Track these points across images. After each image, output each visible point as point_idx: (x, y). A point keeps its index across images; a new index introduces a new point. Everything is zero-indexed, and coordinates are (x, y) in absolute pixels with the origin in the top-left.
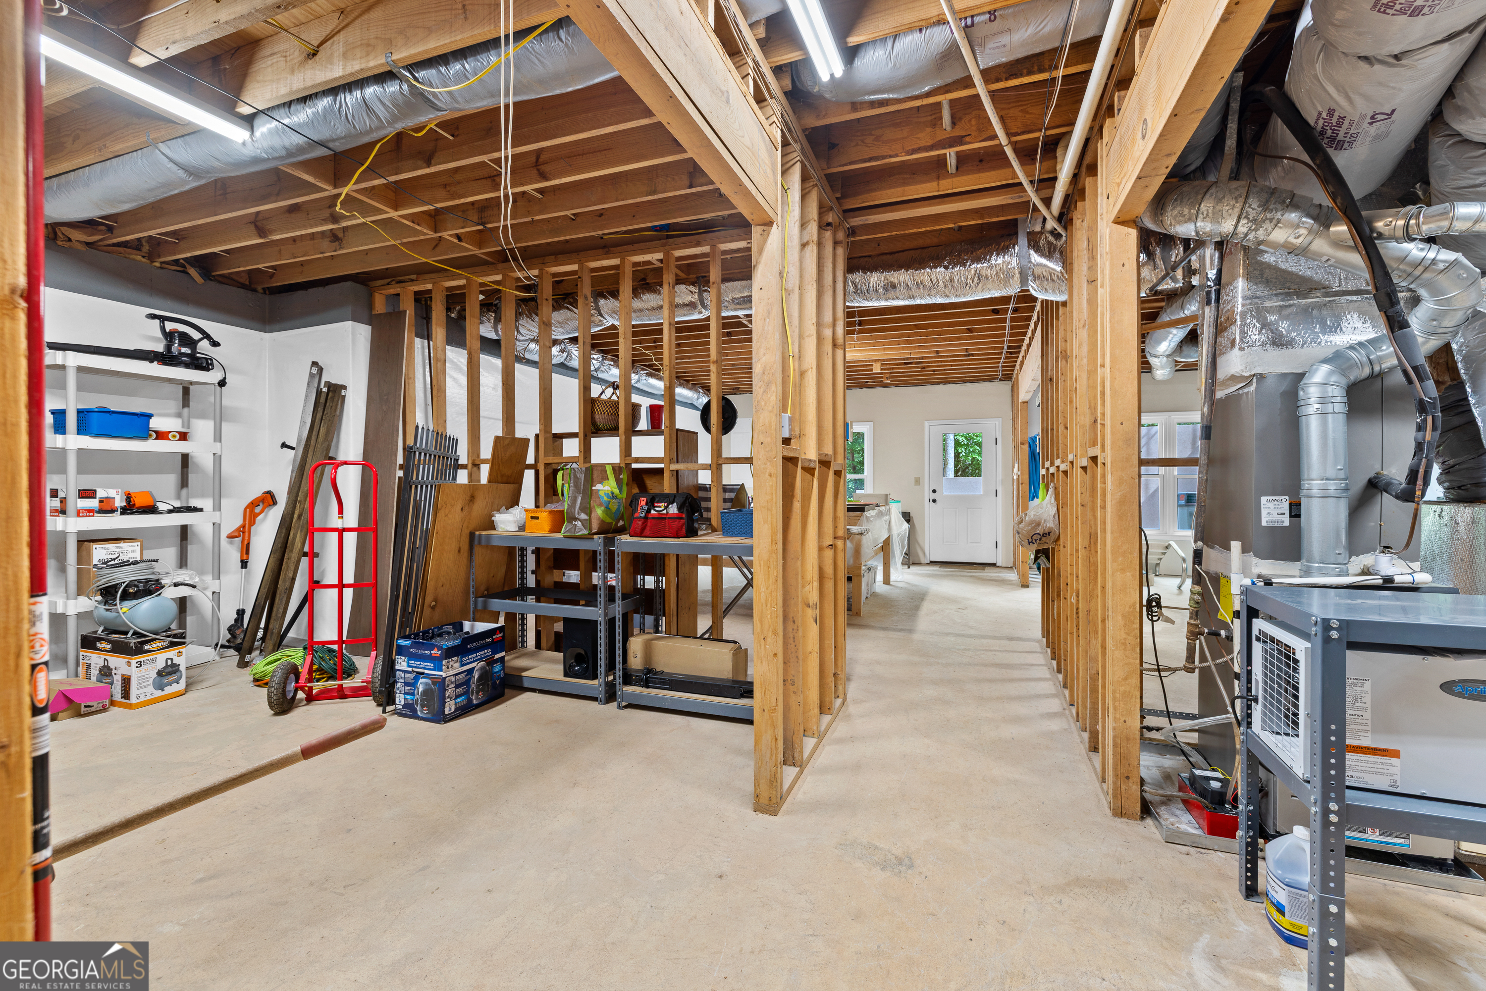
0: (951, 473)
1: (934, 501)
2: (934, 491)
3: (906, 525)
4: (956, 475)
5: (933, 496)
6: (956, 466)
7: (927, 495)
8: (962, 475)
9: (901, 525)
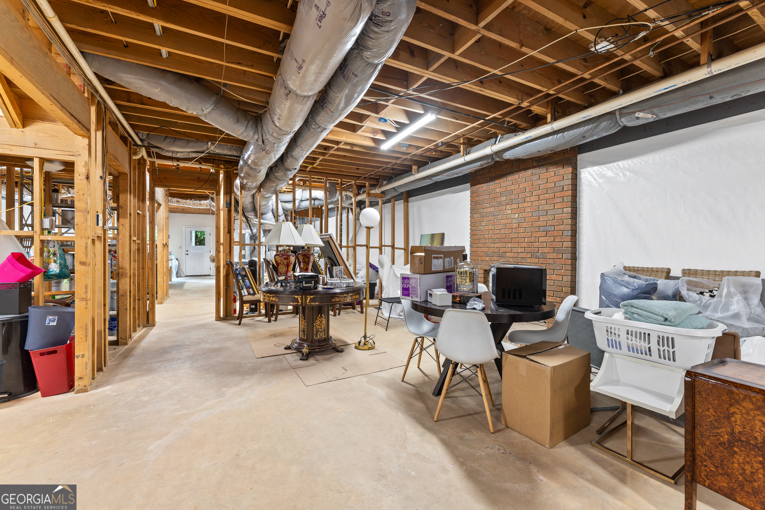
0: (193, 244)
1: (187, 254)
2: (187, 251)
3: (177, 262)
4: (196, 245)
5: (187, 253)
6: (196, 240)
7: (184, 252)
8: (199, 245)
9: (176, 262)
